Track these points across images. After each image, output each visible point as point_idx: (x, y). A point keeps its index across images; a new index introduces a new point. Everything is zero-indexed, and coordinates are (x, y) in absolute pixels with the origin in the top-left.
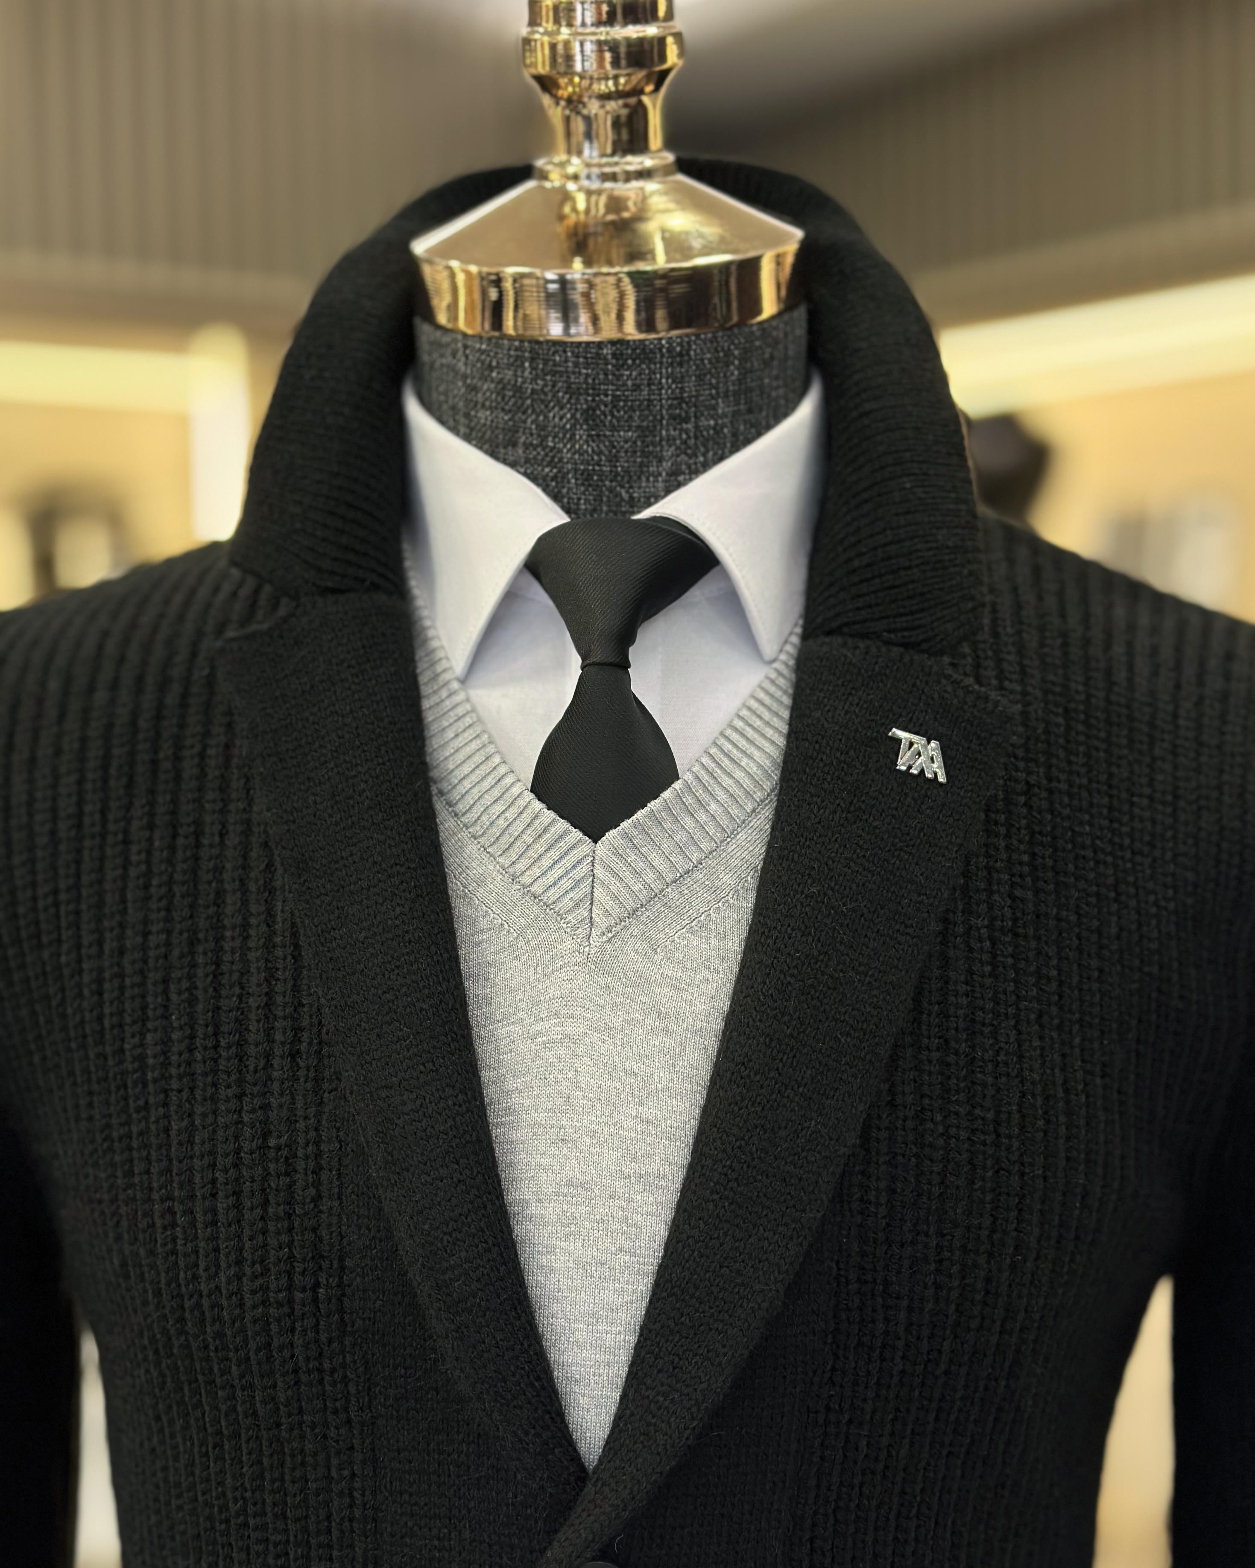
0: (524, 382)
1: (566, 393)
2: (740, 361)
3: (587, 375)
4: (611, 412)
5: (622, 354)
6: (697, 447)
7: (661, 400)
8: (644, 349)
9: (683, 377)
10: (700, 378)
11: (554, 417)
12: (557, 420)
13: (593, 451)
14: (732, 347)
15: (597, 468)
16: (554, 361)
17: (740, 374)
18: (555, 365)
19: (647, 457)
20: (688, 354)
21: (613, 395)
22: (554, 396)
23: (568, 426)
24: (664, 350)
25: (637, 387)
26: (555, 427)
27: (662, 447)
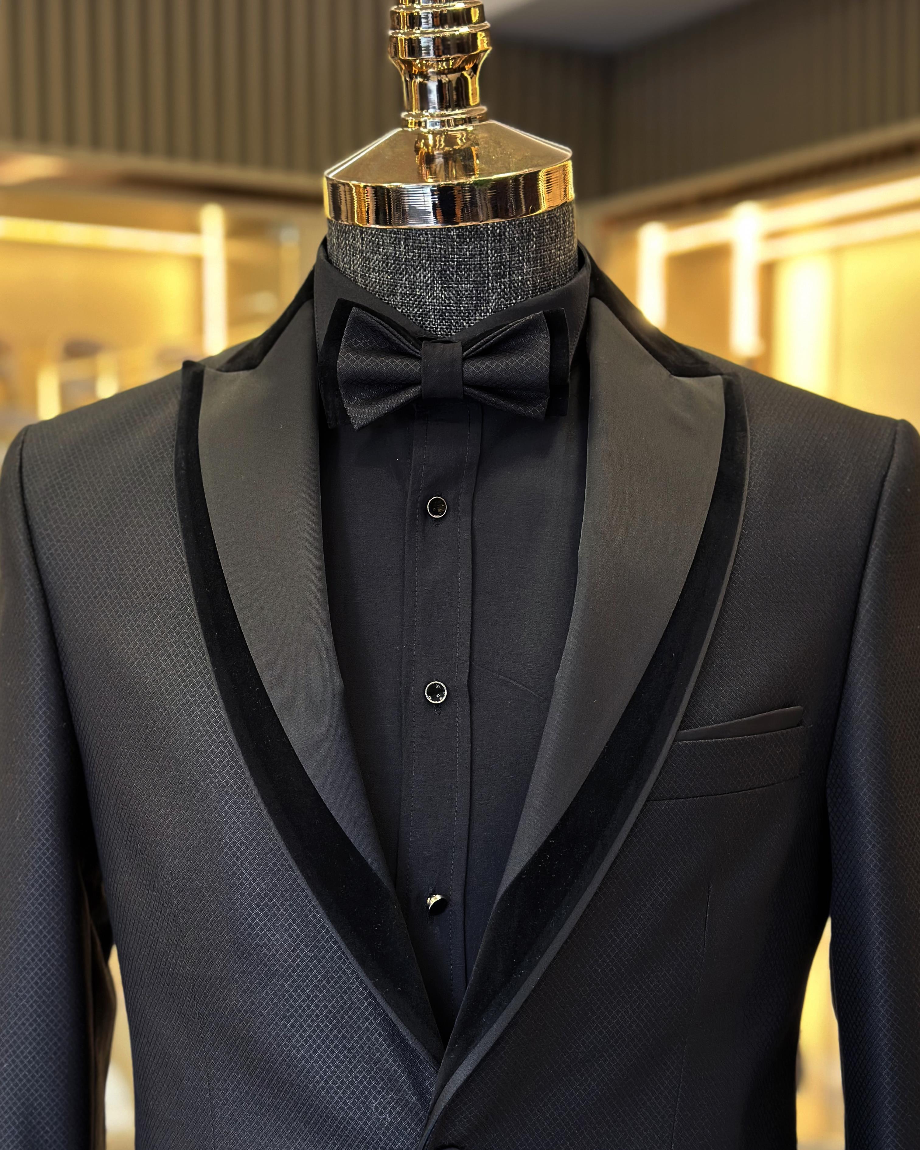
0: (400, 255)
1: (427, 260)
2: (536, 238)
3: (441, 248)
4: (456, 272)
5: (463, 235)
6: (511, 294)
7: (488, 264)
8: (477, 231)
9: (501, 249)
10: (512, 249)
11: (420, 276)
12: (422, 277)
13: (445, 297)
14: (532, 230)
15: (448, 308)
16: (420, 240)
17: (536, 247)
18: (420, 243)
19: (480, 301)
20: (505, 235)
21: (457, 261)
22: (420, 263)
23: (429, 282)
24: (489, 232)
25: (472, 256)
26: (421, 282)
27: (489, 294)
